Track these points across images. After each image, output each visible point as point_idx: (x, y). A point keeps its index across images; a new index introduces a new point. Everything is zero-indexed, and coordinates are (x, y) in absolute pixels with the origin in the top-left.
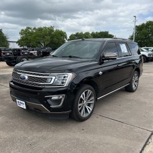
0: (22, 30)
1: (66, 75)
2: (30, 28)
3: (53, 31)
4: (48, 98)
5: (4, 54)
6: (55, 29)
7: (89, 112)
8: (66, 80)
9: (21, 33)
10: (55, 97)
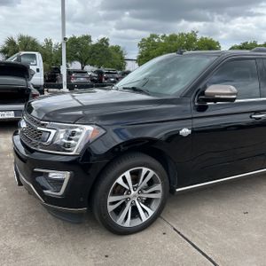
0: (143, 40)
1: (77, 130)
2: (156, 37)
3: (195, 40)
4: (41, 174)
5: (106, 79)
6: (199, 37)
7: (144, 218)
8: (77, 140)
9: (140, 45)
10: (54, 175)
